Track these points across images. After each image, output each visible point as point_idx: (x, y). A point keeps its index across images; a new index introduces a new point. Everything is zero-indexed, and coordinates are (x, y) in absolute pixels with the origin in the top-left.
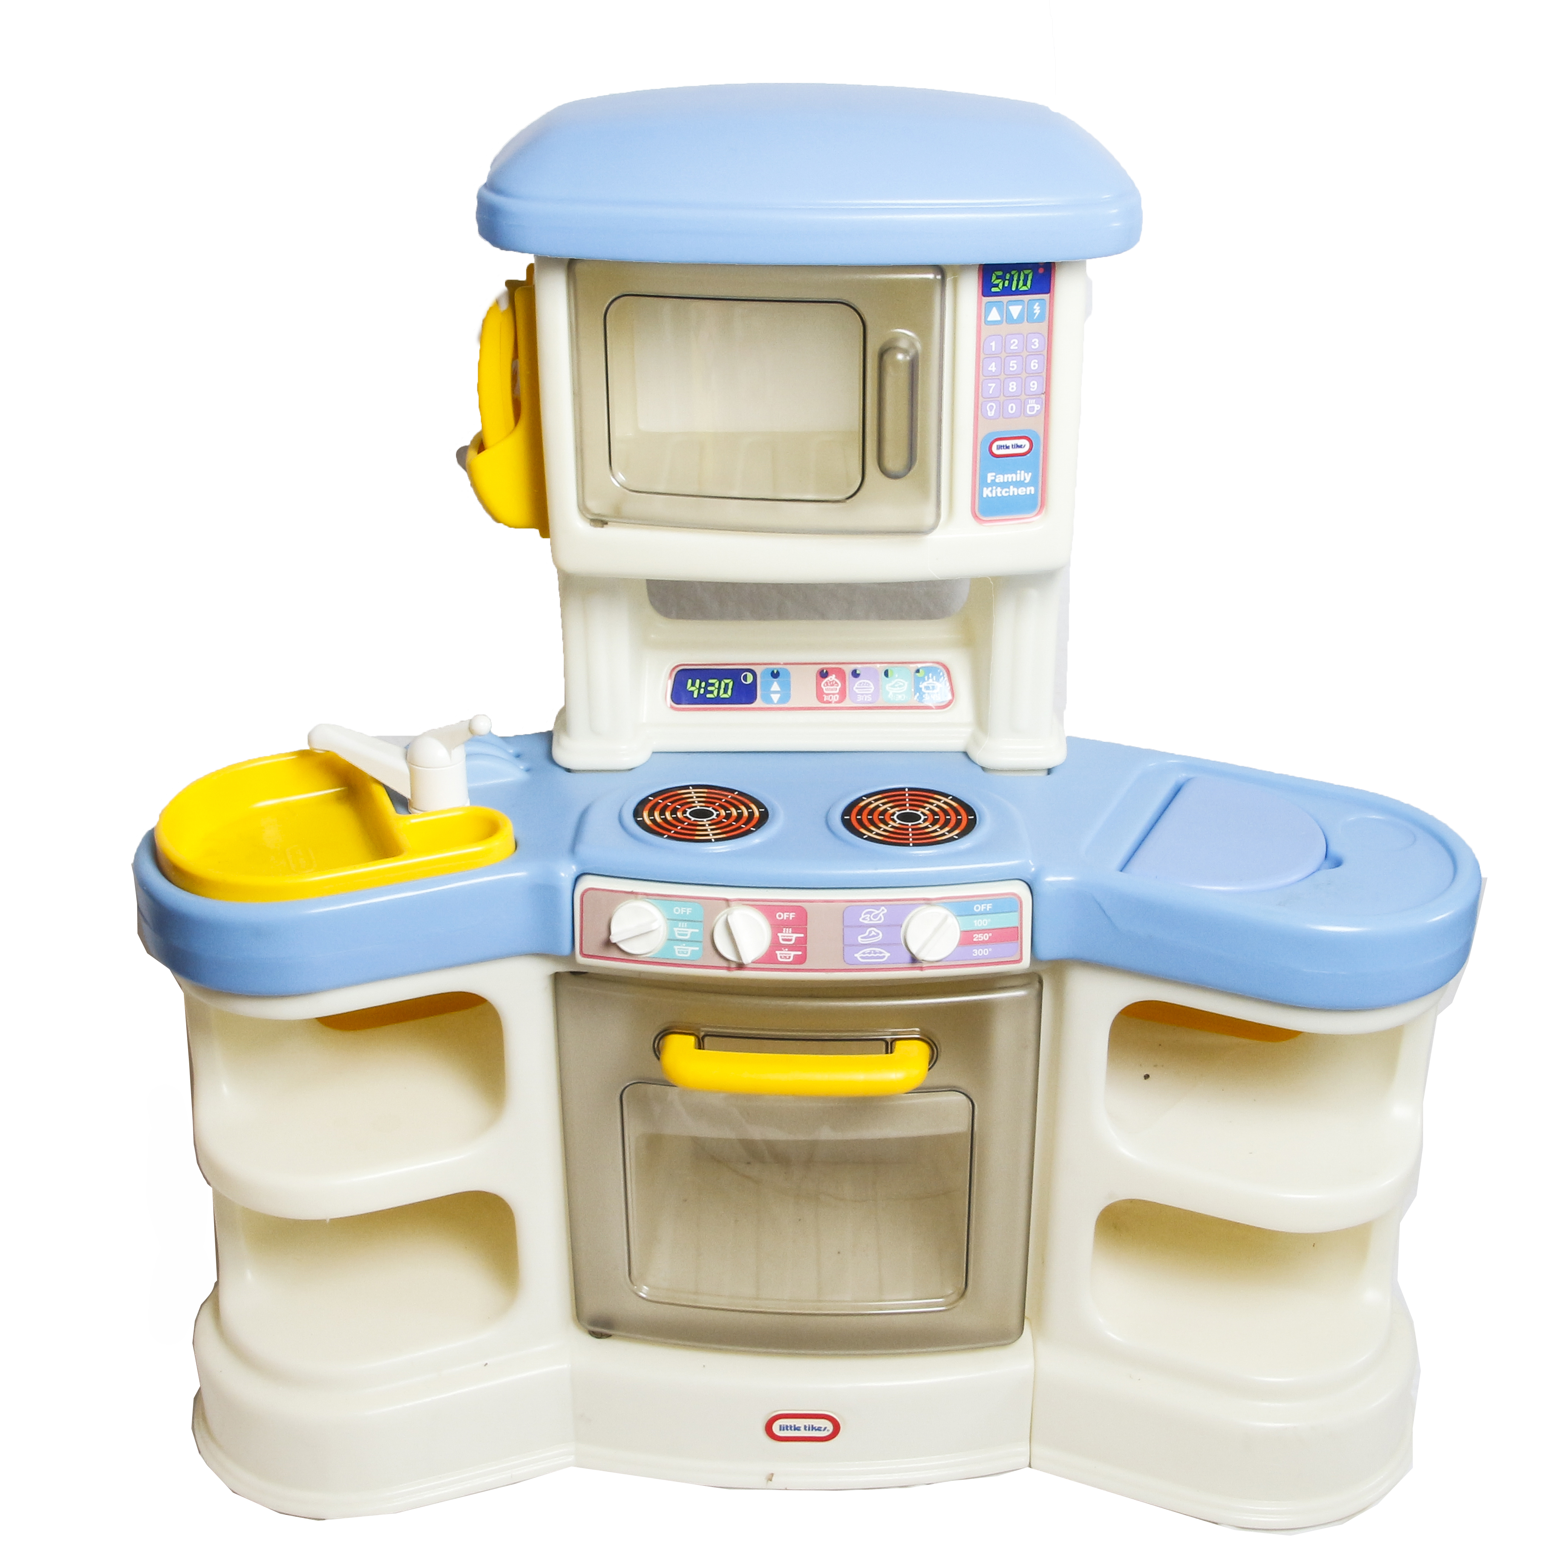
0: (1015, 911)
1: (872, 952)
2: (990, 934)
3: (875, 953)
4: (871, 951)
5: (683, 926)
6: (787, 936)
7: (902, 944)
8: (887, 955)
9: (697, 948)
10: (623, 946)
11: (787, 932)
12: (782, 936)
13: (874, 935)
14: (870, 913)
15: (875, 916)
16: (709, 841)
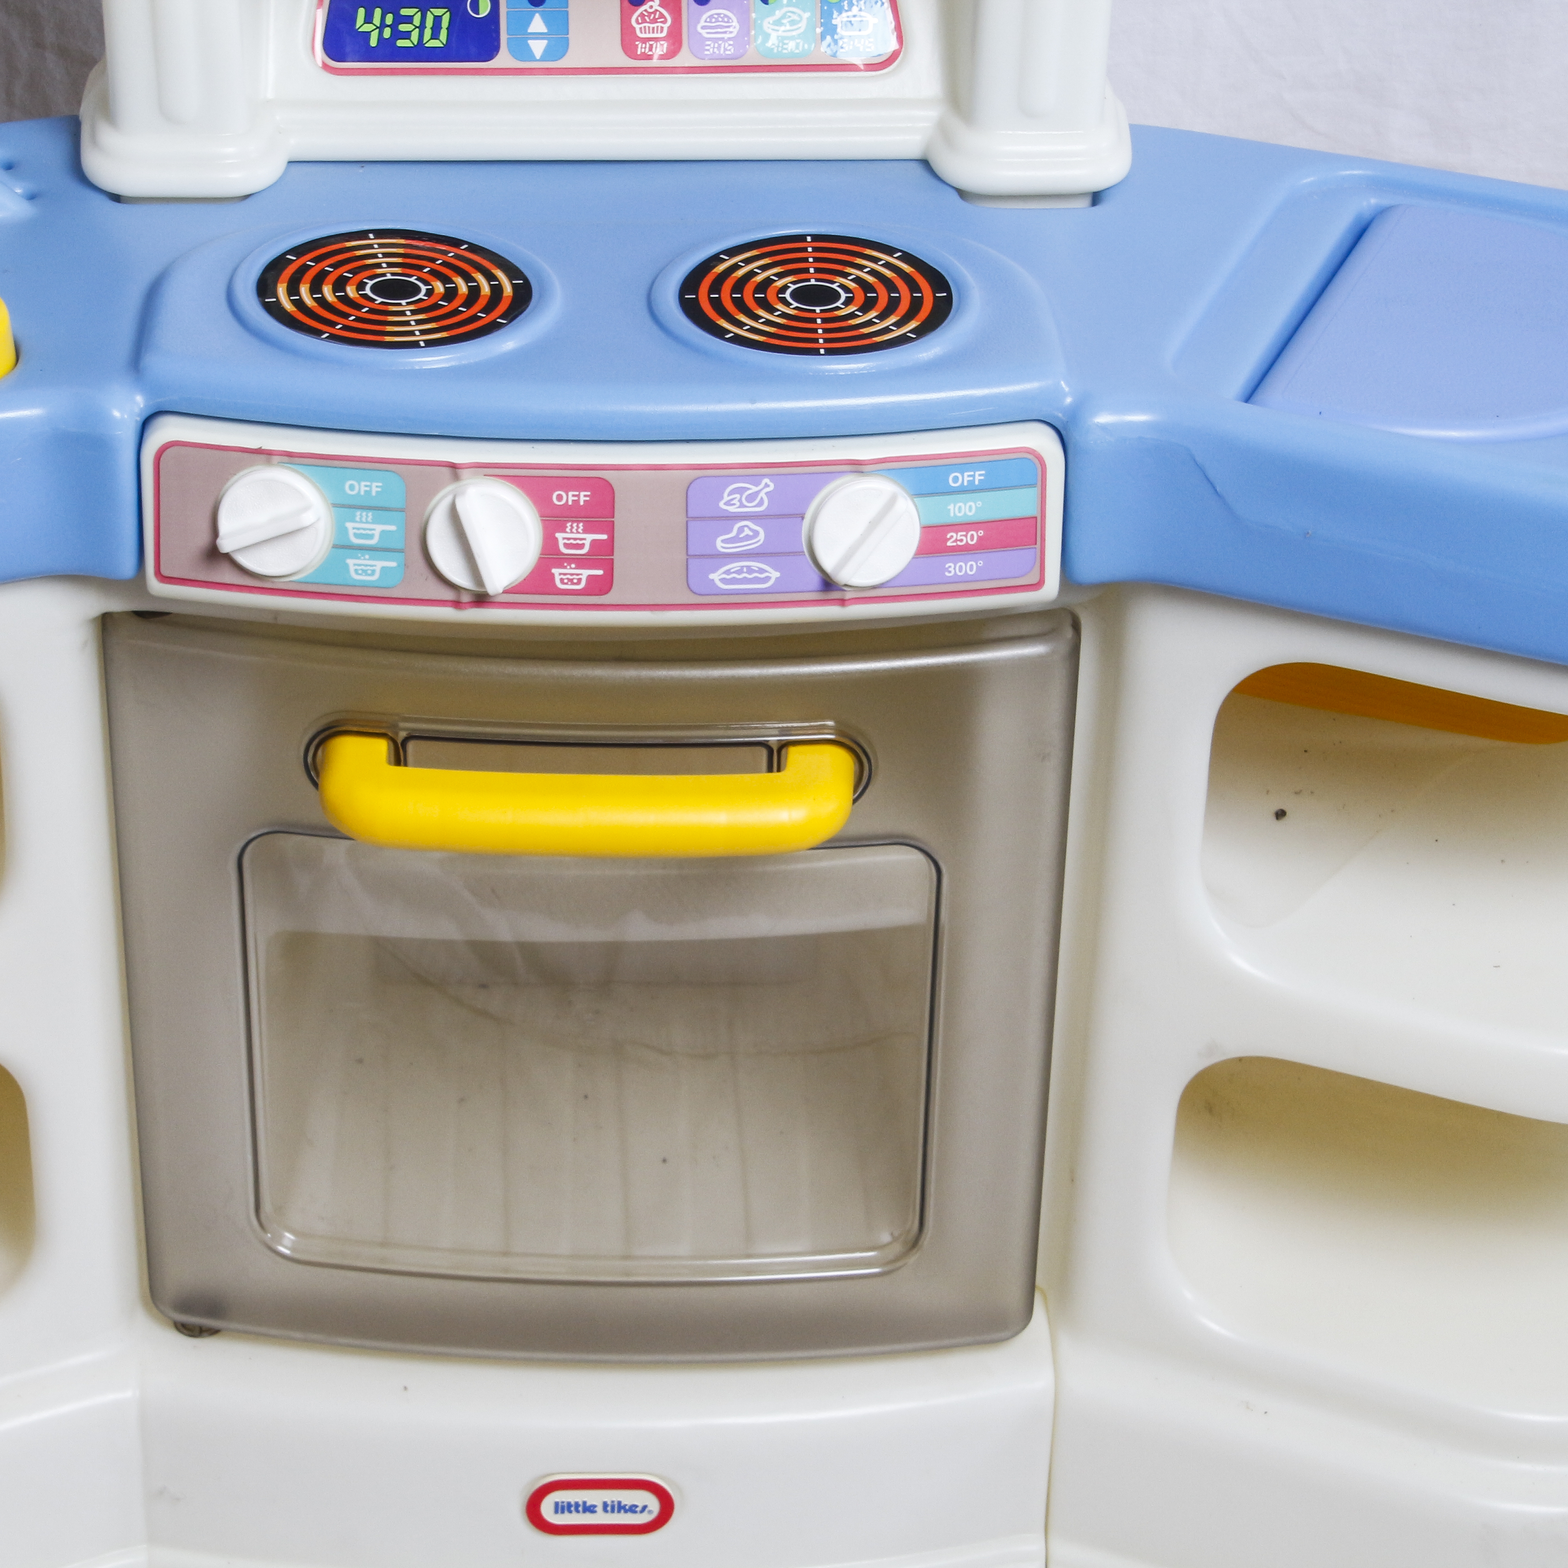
0: (1031, 486)
1: (745, 570)
2: (981, 533)
3: (750, 570)
4: (742, 567)
5: (364, 520)
6: (575, 539)
7: (803, 552)
8: (775, 575)
9: (393, 564)
10: (243, 560)
11: (574, 530)
12: (564, 538)
13: (747, 535)
14: (740, 490)
15: (751, 498)
16: (415, 345)
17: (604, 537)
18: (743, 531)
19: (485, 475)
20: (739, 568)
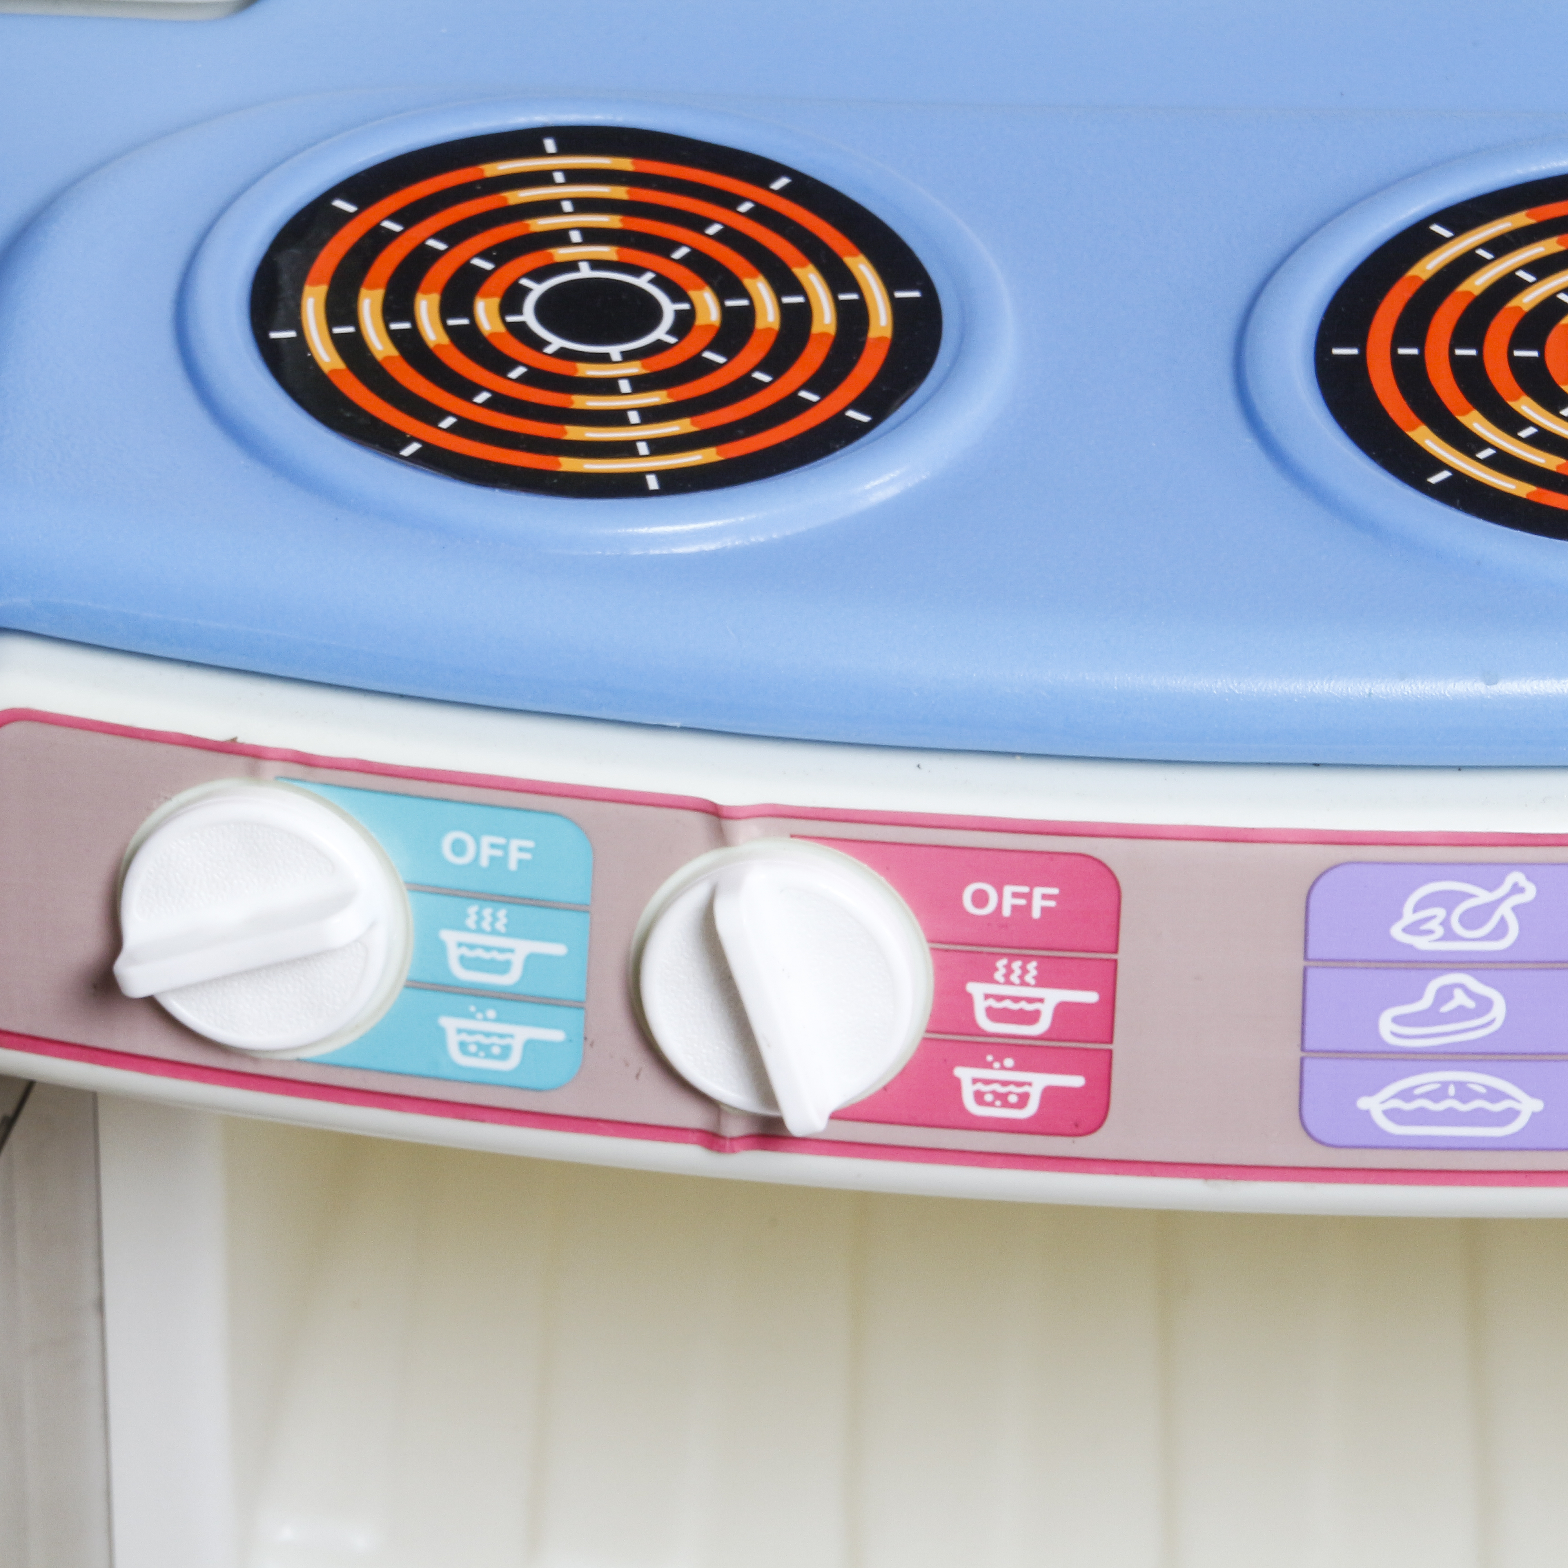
1: (1452, 1090)
3: (1466, 1094)
4: (1445, 1085)
5: (486, 926)
6: (1015, 999)
8: (1530, 1105)
9: (557, 1034)
11: (1014, 978)
12: (987, 996)
13: (1461, 1008)
14: (1447, 900)
15: (1474, 919)
17: (1091, 997)
18: (1451, 997)
19: (788, 835)
20: (1437, 1087)
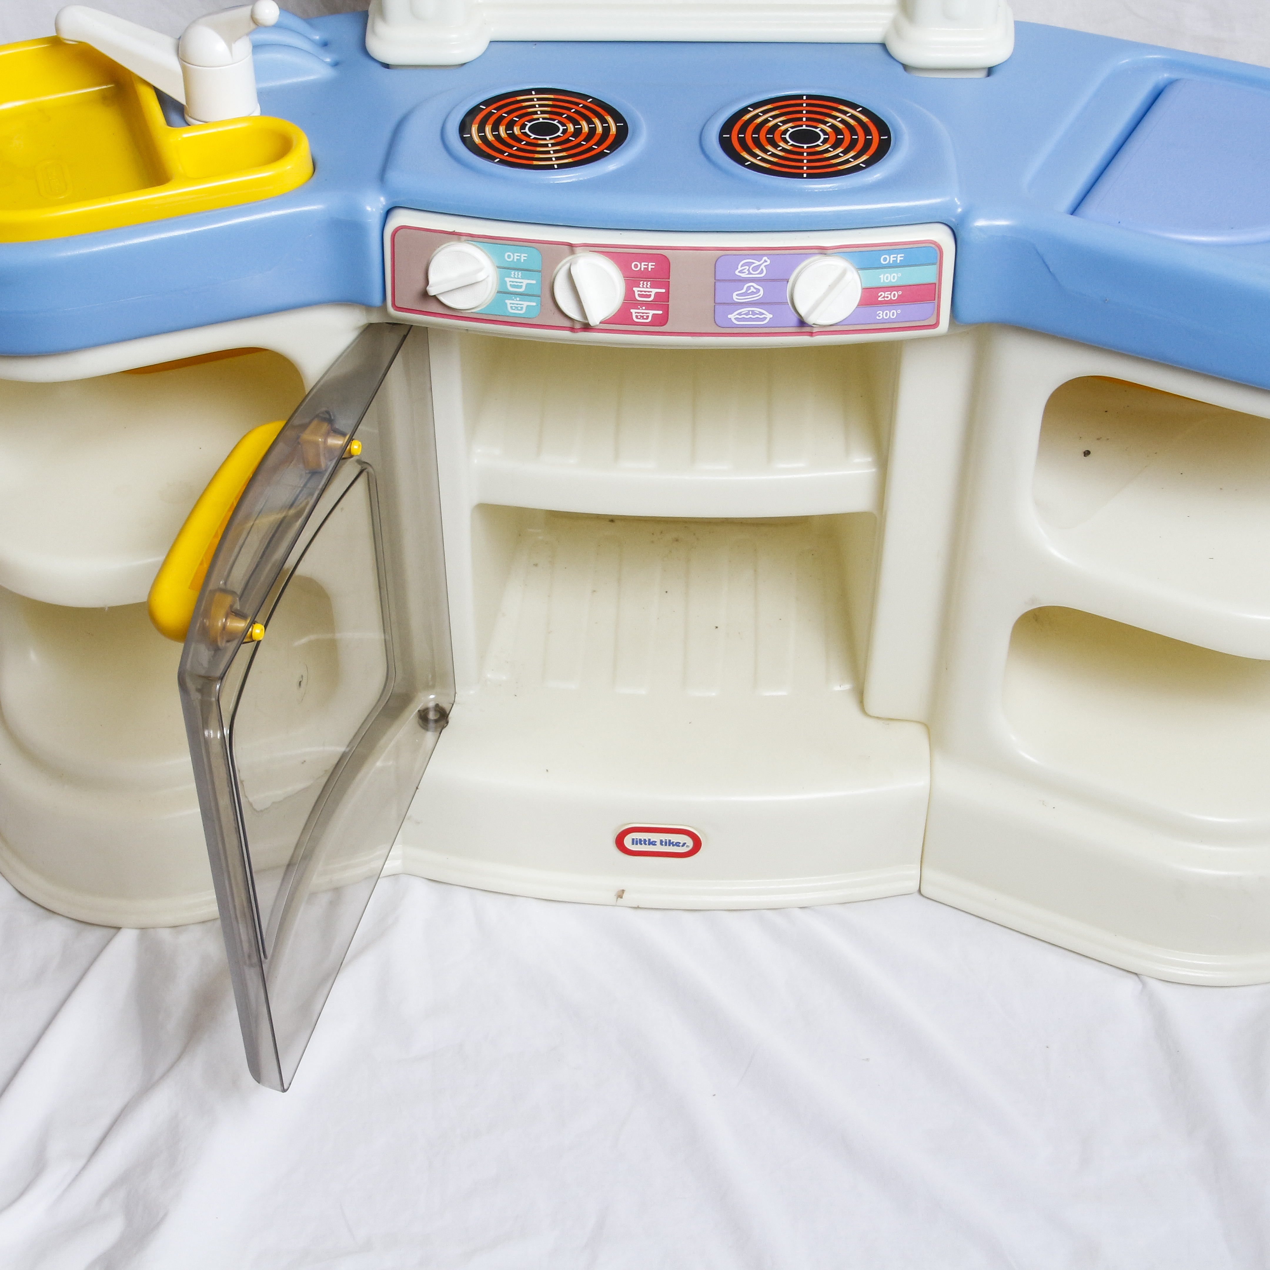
0: (933, 264)
1: (751, 313)
2: (900, 293)
3: (754, 313)
4: (749, 311)
5: (516, 276)
6: (645, 292)
7: (788, 302)
8: (769, 316)
9: (534, 304)
10: (442, 299)
11: (645, 286)
12: (638, 291)
13: (753, 292)
14: (749, 264)
15: (756, 268)
16: (551, 167)
17: (663, 291)
18: (750, 289)
19: (590, 251)
20: (747, 312)
